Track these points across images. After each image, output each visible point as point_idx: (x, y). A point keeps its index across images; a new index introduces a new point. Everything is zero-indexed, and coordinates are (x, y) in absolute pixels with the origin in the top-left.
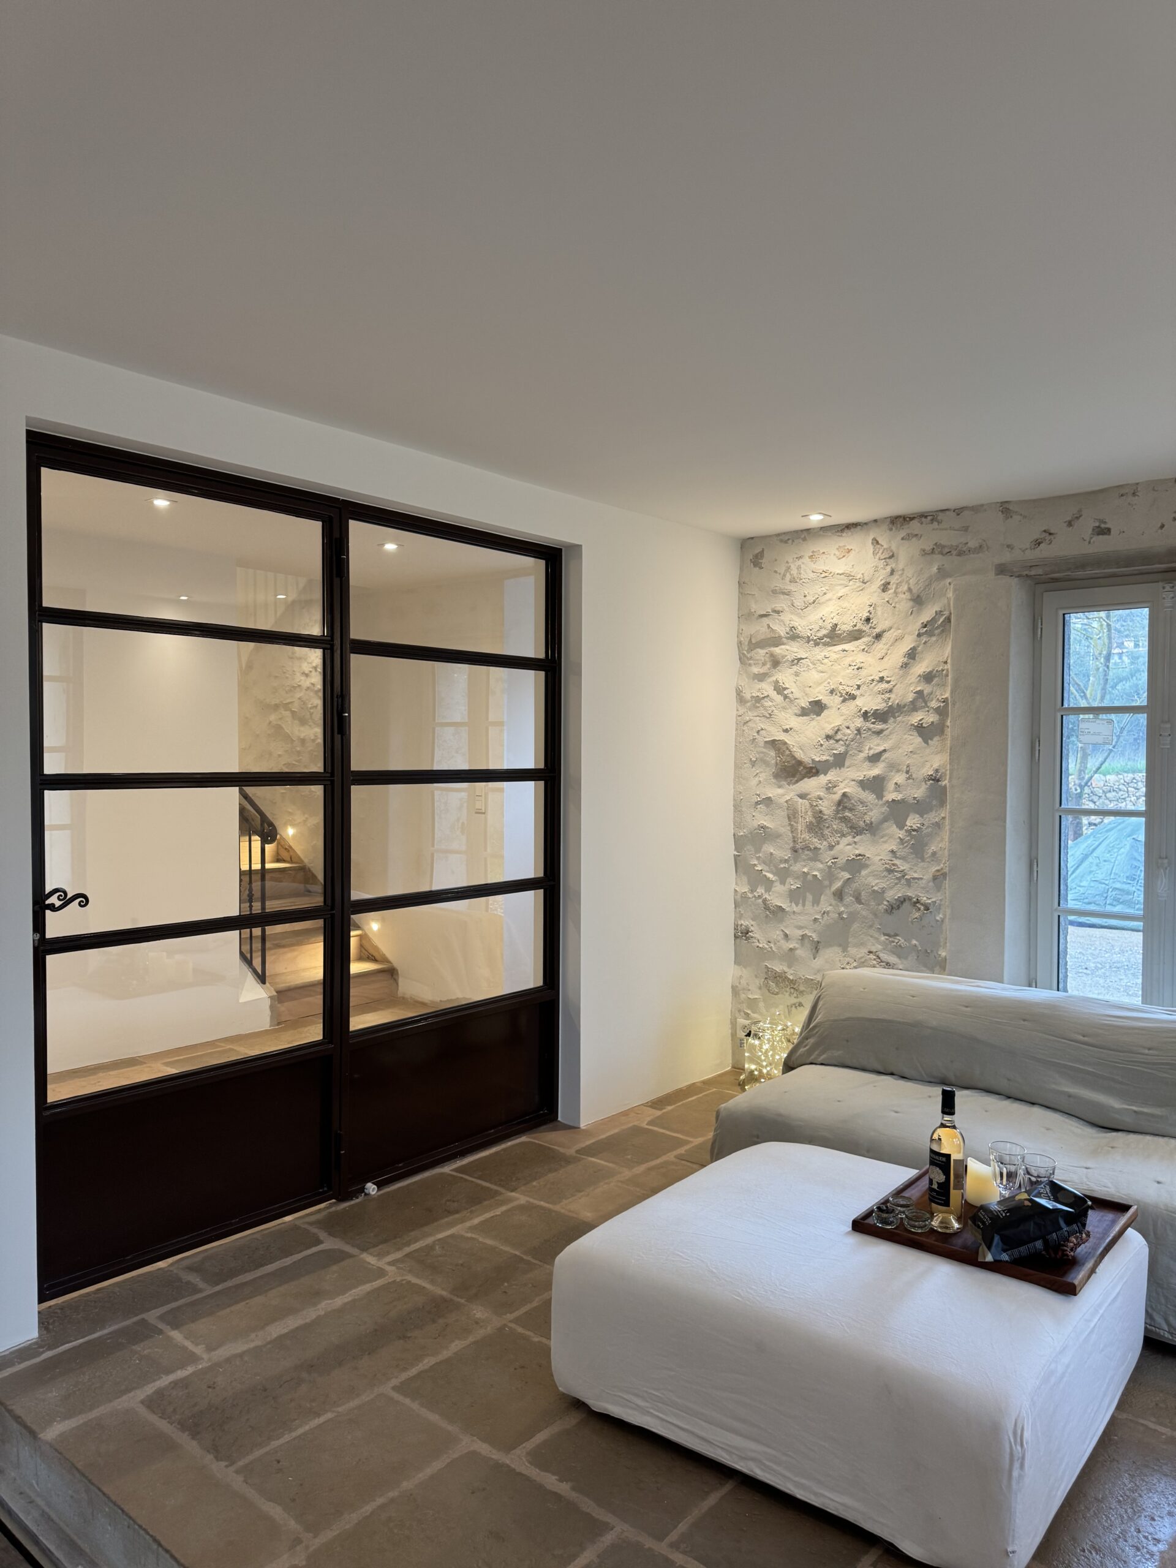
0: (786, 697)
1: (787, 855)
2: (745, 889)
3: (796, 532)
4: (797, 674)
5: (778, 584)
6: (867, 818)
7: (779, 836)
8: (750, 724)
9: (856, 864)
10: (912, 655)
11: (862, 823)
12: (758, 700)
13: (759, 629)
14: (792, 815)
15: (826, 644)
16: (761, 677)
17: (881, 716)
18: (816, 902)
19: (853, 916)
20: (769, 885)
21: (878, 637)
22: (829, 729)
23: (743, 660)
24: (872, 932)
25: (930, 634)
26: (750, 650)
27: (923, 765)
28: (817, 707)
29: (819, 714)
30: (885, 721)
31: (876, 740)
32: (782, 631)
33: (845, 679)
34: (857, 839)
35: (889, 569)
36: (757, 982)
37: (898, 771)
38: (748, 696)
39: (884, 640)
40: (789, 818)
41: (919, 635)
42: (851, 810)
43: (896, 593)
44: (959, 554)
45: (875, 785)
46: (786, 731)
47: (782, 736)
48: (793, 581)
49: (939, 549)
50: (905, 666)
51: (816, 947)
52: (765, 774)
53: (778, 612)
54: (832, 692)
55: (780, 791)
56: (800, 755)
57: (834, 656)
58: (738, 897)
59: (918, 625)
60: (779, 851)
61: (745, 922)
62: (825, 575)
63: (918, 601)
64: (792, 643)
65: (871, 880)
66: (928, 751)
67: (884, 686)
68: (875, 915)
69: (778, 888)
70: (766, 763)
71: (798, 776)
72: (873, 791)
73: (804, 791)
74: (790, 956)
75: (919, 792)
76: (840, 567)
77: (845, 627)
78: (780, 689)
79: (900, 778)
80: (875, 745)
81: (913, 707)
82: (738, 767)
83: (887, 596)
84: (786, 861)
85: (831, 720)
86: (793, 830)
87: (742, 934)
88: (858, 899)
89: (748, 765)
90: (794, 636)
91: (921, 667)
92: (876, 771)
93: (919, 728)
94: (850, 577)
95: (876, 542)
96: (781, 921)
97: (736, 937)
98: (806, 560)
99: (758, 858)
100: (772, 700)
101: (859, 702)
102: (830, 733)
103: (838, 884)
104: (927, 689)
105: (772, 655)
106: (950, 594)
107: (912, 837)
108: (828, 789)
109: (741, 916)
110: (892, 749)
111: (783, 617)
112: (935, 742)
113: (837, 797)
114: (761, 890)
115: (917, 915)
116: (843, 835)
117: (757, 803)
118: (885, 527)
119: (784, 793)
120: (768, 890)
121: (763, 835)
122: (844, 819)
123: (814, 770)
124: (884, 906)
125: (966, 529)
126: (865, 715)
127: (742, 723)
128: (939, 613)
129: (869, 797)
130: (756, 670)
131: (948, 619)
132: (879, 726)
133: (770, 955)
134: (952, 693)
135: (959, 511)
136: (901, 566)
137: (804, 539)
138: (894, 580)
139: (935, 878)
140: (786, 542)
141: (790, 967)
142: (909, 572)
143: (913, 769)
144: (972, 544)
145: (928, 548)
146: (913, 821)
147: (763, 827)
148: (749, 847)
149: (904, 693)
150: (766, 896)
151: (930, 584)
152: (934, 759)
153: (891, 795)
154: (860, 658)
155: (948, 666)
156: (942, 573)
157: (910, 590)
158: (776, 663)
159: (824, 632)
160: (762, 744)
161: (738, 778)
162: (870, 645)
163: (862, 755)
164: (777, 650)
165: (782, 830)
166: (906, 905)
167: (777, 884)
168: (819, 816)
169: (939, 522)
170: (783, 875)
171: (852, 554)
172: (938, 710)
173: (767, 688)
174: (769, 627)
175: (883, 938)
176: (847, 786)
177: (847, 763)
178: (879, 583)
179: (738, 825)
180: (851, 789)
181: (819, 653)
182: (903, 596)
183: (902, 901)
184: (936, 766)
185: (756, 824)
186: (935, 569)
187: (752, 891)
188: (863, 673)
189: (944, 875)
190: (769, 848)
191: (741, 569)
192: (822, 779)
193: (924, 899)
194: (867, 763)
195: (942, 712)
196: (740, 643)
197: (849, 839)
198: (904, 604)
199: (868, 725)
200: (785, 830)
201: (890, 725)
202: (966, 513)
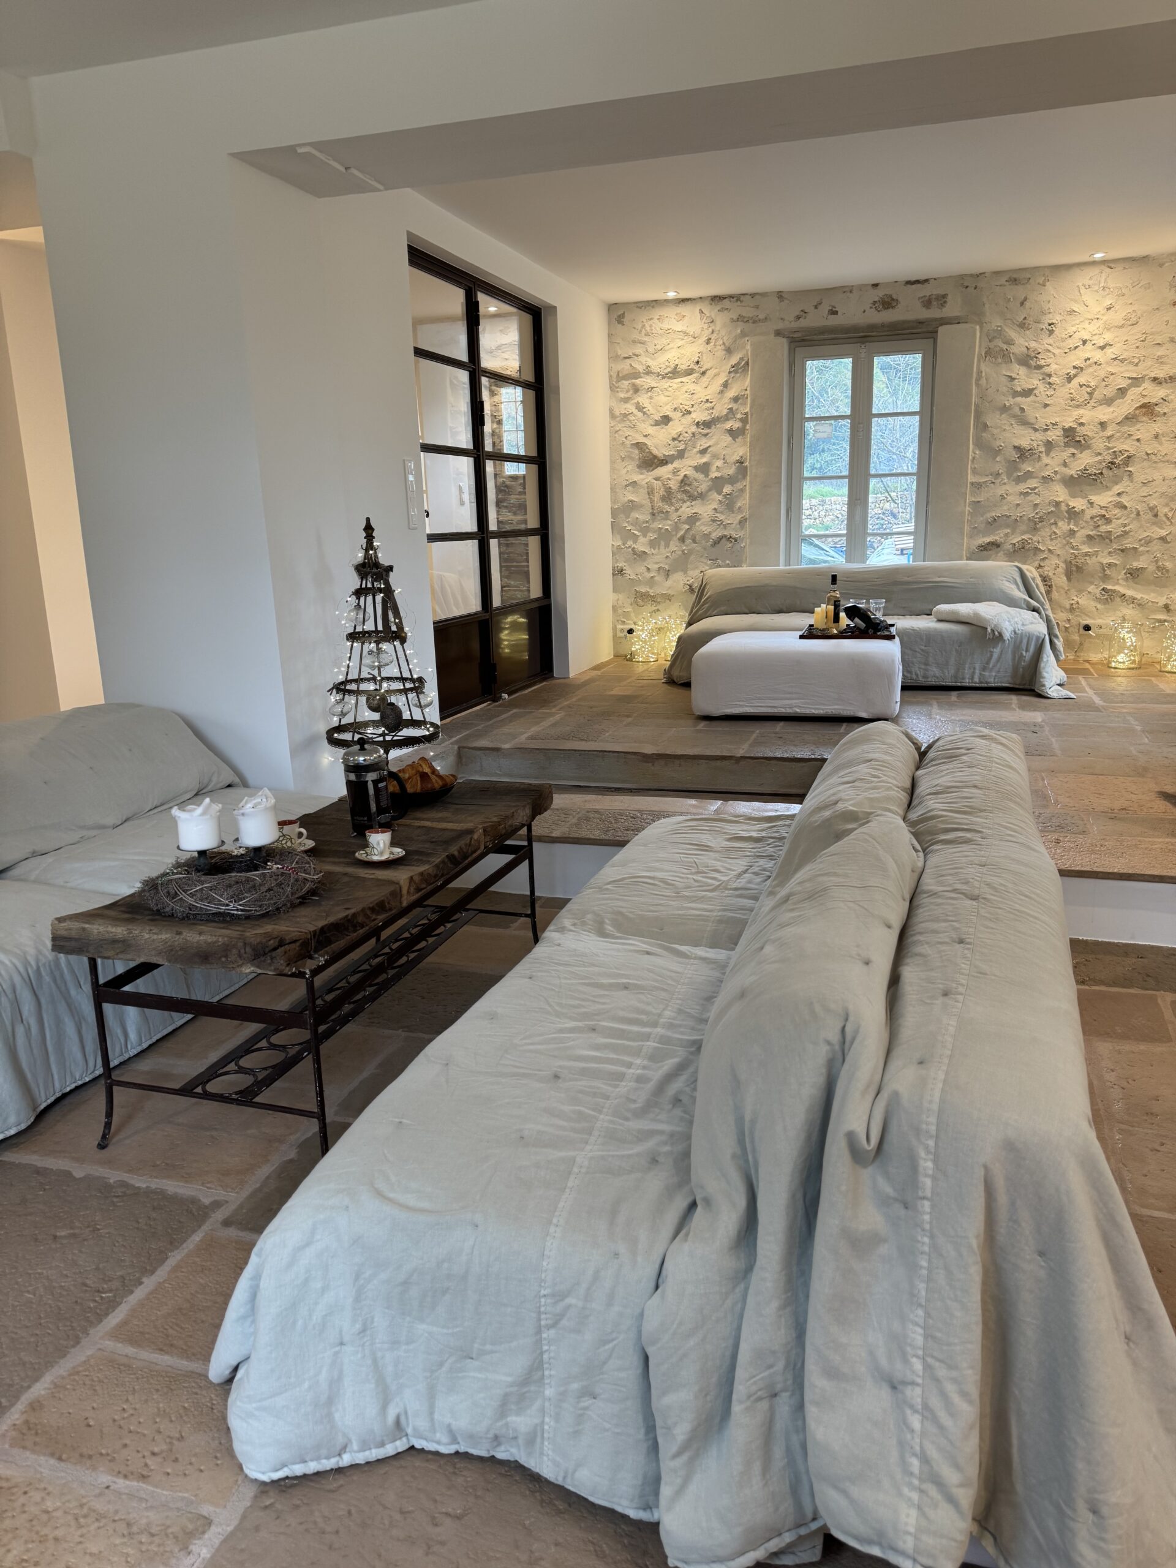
0: (644, 413)
1: (648, 518)
2: (620, 543)
3: (648, 301)
4: (651, 398)
5: (635, 336)
6: (699, 490)
7: (642, 506)
8: (620, 432)
9: (693, 519)
10: (725, 385)
11: (696, 493)
12: (625, 415)
13: (624, 367)
14: (651, 492)
15: (670, 378)
16: (626, 400)
17: (707, 424)
18: (667, 545)
19: (691, 552)
20: (635, 538)
21: (704, 373)
22: (674, 434)
23: (613, 388)
24: (703, 559)
25: (736, 372)
26: (618, 381)
27: (733, 454)
28: (666, 420)
29: (667, 425)
30: (709, 428)
31: (704, 440)
32: (641, 368)
33: (683, 400)
34: (693, 503)
35: (710, 329)
36: (629, 600)
37: (718, 459)
38: (617, 413)
39: (707, 375)
40: (649, 494)
41: (730, 372)
42: (689, 485)
43: (715, 345)
44: (754, 322)
45: (704, 469)
46: (646, 436)
47: (642, 440)
48: (647, 335)
49: (741, 319)
50: (721, 392)
51: (668, 574)
52: (631, 466)
53: (637, 356)
54: (675, 409)
55: (642, 477)
56: (655, 452)
57: (675, 386)
58: (615, 549)
59: (729, 366)
60: (642, 516)
61: (620, 565)
62: (669, 332)
63: (729, 351)
64: (647, 377)
65: (702, 527)
66: (736, 445)
67: (708, 405)
68: (705, 549)
69: (642, 540)
70: (632, 459)
71: (654, 466)
72: (702, 472)
73: (658, 475)
74: (651, 582)
75: (731, 471)
76: (679, 327)
77: (683, 367)
78: (640, 408)
79: (719, 463)
80: (703, 443)
81: (727, 418)
82: (612, 462)
83: (710, 347)
84: (647, 522)
85: (675, 428)
86: (652, 501)
87: (618, 572)
88: (694, 541)
89: (620, 460)
90: (648, 372)
91: (731, 393)
92: (704, 460)
93: (730, 432)
94: (686, 334)
95: (701, 312)
96: (644, 560)
97: (613, 575)
98: (655, 321)
99: (628, 522)
100: (635, 416)
101: (693, 415)
102: (675, 436)
103: (682, 533)
104: (735, 406)
105: (634, 385)
106: (748, 347)
107: (727, 499)
108: (674, 473)
109: (617, 561)
110: (714, 445)
111: (640, 359)
112: (739, 439)
113: (680, 478)
114: (630, 543)
115: (730, 545)
116: (684, 502)
117: (627, 486)
118: (707, 302)
119: (645, 478)
120: (635, 542)
121: (632, 506)
122: (685, 492)
123: (664, 462)
124: (709, 544)
125: (757, 307)
126: (698, 424)
127: (614, 432)
128: (742, 359)
129: (700, 476)
130: (622, 395)
131: (747, 363)
132: (706, 431)
133: (639, 582)
134: (751, 408)
135: (753, 295)
136: (718, 328)
137: (653, 307)
138: (713, 337)
139: (740, 522)
140: (640, 308)
141: (651, 588)
142: (723, 333)
143: (727, 457)
144: (761, 316)
145: (735, 318)
146: (727, 489)
147: (632, 501)
148: (622, 515)
149: (721, 409)
150: (634, 546)
151: (735, 341)
152: (740, 450)
153: (714, 474)
154: (692, 387)
155: (748, 392)
156: (743, 334)
157: (724, 344)
158: (636, 390)
159: (669, 370)
160: (629, 446)
161: (613, 470)
162: (698, 379)
163: (695, 450)
164: (638, 382)
165: (644, 502)
166: (724, 539)
167: (641, 537)
168: (669, 491)
169: (741, 302)
170: (645, 531)
171: (686, 318)
172: (741, 420)
173: (631, 407)
174: (631, 365)
175: (709, 562)
176: (686, 470)
177: (686, 456)
178: (705, 339)
179: (614, 501)
180: (690, 472)
181: (665, 383)
182: (719, 347)
183: (721, 538)
184: (741, 454)
185: (626, 499)
186: (739, 331)
187: (624, 544)
188: (695, 397)
189: (746, 520)
190: (635, 515)
191: (609, 324)
192: (670, 467)
193: (734, 536)
194: (699, 455)
195: (744, 421)
196: (611, 376)
197: (688, 504)
198: (720, 352)
199: (700, 430)
200: (647, 502)
201: (713, 430)
202: (757, 297)
